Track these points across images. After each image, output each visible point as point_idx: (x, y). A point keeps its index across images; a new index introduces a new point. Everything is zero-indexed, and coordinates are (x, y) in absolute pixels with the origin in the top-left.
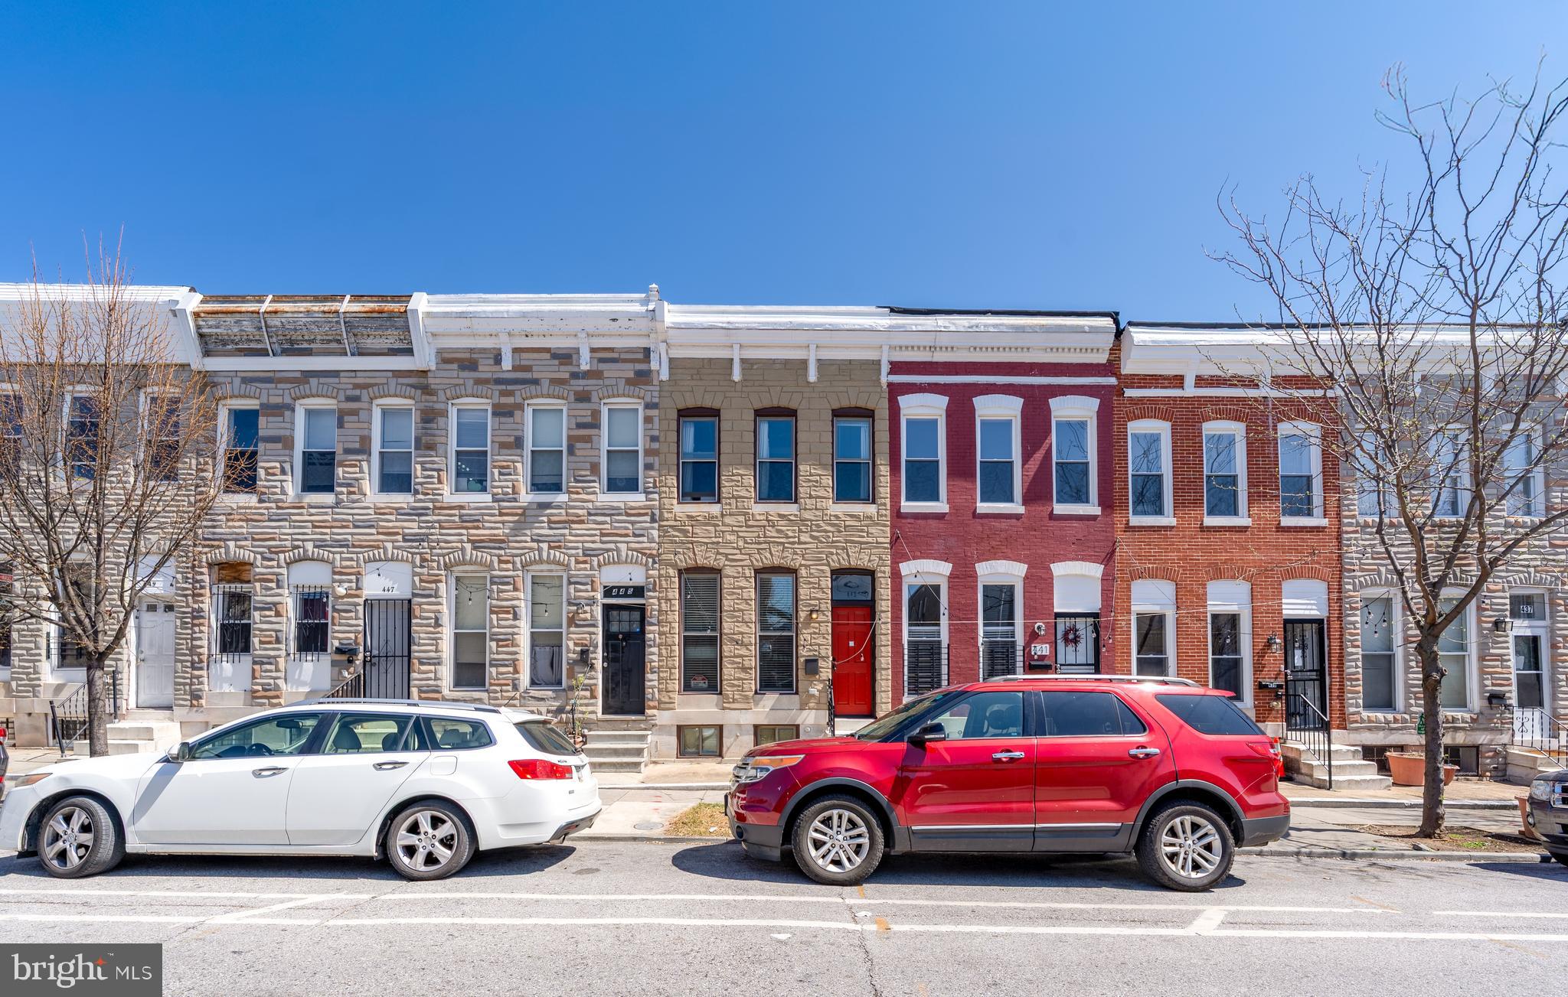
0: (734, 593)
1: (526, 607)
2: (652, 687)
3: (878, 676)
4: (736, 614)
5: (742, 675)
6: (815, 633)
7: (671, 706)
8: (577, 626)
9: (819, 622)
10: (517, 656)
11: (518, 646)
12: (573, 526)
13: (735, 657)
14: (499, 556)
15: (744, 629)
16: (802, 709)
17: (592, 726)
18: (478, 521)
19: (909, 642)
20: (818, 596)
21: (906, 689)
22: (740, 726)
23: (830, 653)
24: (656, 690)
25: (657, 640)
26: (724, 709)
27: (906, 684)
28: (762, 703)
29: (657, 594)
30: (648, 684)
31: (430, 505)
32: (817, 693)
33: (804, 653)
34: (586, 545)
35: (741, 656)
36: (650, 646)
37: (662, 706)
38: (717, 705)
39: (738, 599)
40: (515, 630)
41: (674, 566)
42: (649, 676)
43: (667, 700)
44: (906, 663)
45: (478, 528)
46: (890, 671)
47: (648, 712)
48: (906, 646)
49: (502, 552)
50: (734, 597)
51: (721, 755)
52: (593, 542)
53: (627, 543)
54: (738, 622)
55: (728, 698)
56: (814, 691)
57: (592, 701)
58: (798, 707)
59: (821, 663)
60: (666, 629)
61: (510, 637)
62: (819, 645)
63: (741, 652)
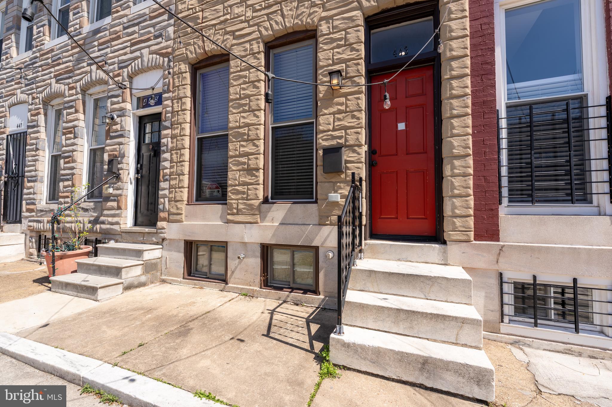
0: (241, 77)
1: (87, 127)
2: (164, 196)
3: (447, 171)
4: (243, 102)
5: (247, 179)
6: (340, 112)
7: (178, 217)
8: (112, 138)
9: (345, 95)
10: (74, 171)
11: (74, 161)
12: (113, 43)
13: (241, 156)
14: (68, 84)
15: (251, 119)
16: (322, 224)
17: (118, 237)
18: (60, 58)
19: (508, 107)
20: (344, 56)
21: (505, 192)
22: (245, 244)
23: (363, 138)
24: (166, 200)
25: (170, 145)
26: (228, 222)
27: (505, 182)
28: (270, 215)
29: (170, 94)
30: (161, 193)
31: (38, 54)
32: (342, 201)
33: (323, 141)
34: (120, 58)
35: (247, 154)
36: (164, 152)
37: (171, 217)
38: (221, 217)
39: (245, 83)
40: (74, 147)
41: (185, 60)
42: (162, 185)
43: (174, 210)
44: (504, 144)
45: (59, 64)
46: (470, 161)
47: (160, 224)
48: (503, 113)
49: (70, 81)
50: (241, 81)
51: (225, 281)
52: (125, 54)
53: (149, 47)
54: (244, 111)
55: (231, 209)
56: (335, 197)
57: (118, 212)
58: (316, 220)
59: (347, 155)
60: (177, 131)
61: (70, 154)
62: (346, 128)
63: (246, 149)
